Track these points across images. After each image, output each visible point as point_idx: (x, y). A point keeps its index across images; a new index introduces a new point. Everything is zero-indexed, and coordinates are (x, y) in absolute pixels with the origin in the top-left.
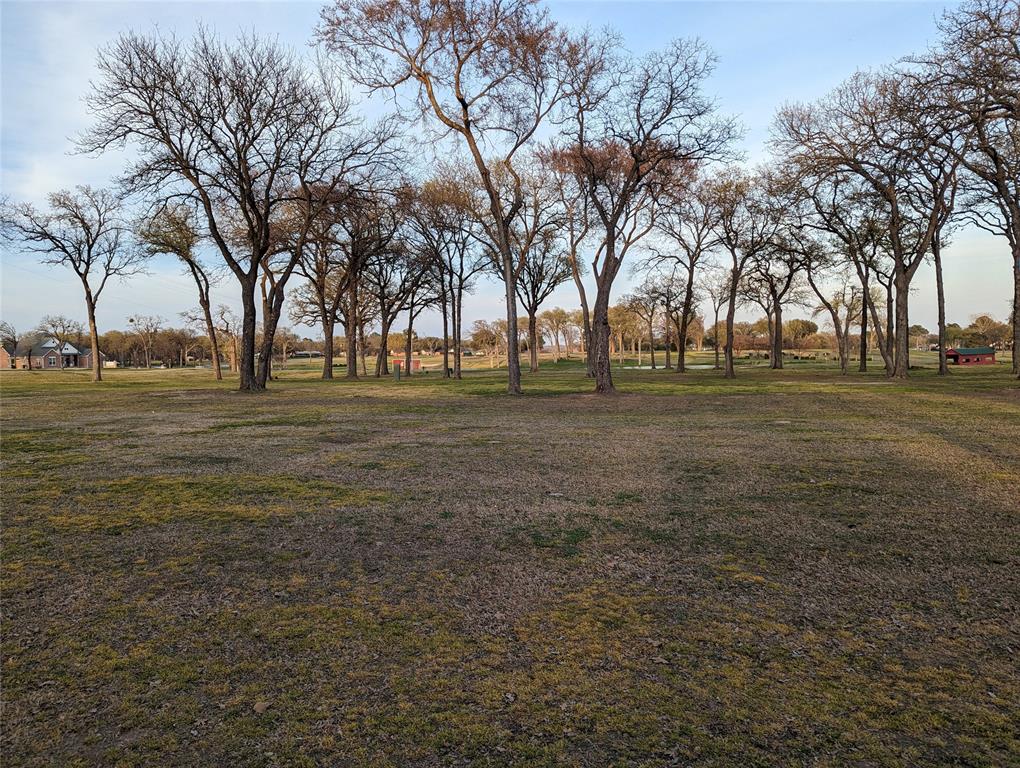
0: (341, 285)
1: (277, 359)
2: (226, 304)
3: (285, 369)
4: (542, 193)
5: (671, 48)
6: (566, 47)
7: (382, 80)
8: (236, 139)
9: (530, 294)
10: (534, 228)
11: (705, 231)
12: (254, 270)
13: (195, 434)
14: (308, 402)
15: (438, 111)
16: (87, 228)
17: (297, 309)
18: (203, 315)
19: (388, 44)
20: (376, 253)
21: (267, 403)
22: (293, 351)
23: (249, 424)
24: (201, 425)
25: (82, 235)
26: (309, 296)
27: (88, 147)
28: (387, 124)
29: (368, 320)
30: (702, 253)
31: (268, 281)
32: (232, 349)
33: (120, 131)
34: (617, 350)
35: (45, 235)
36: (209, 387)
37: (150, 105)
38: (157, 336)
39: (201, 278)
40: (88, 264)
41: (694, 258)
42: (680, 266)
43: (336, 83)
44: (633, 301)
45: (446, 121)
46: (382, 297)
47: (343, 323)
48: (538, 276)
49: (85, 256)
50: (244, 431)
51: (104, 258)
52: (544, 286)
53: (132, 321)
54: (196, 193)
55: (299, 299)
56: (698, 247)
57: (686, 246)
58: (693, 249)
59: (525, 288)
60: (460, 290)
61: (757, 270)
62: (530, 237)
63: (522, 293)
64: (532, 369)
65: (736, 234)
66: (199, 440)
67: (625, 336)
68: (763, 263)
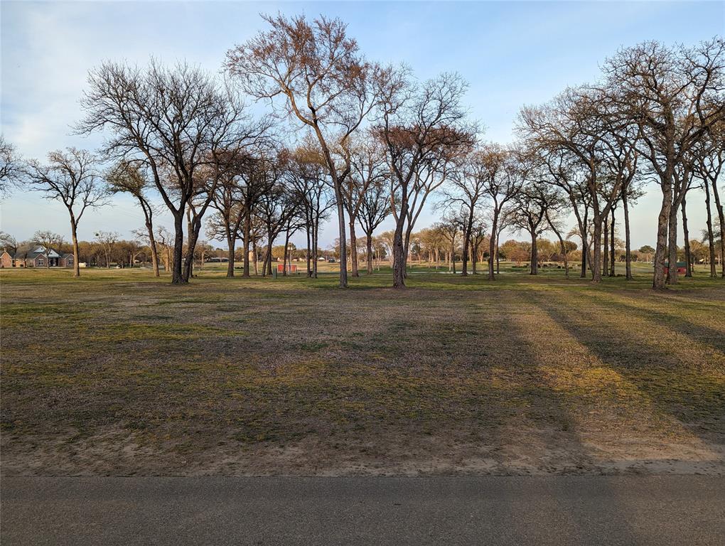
0: (240, 215)
1: (198, 263)
2: (163, 225)
3: (203, 270)
4: (374, 156)
5: (440, 78)
6: (379, 73)
7: (264, 92)
8: (173, 126)
9: (368, 221)
10: (368, 179)
11: (481, 184)
12: (182, 207)
14: (214, 291)
15: (298, 113)
16: (73, 175)
17: (211, 229)
18: (147, 233)
19: (268, 72)
20: (265, 193)
21: (189, 291)
22: (209, 257)
23: (178, 302)
24: (149, 302)
25: (69, 179)
26: (220, 221)
27: (80, 131)
28: (267, 119)
29: (260, 237)
30: (478, 198)
31: (191, 212)
32: (167, 256)
33: (100, 121)
34: (435, 260)
35: (45, 180)
36: (152, 281)
37: (120, 105)
38: (114, 246)
39: (147, 209)
40: (73, 199)
41: (474, 200)
42: (465, 206)
43: (236, 93)
44: (442, 227)
45: (302, 119)
46: (269, 222)
47: (243, 240)
48: (373, 210)
49: (71, 193)
50: (176, 305)
51: (83, 195)
52: (377, 217)
53: (97, 235)
54: (148, 160)
55: (213, 222)
56: (476, 194)
57: (469, 193)
58: (473, 195)
59: (364, 218)
60: (317, 220)
61: (520, 208)
62: (366, 185)
63: (363, 221)
64: (368, 272)
65: (497, 187)
66: (151, 309)
67: (441, 251)
68: (524, 203)
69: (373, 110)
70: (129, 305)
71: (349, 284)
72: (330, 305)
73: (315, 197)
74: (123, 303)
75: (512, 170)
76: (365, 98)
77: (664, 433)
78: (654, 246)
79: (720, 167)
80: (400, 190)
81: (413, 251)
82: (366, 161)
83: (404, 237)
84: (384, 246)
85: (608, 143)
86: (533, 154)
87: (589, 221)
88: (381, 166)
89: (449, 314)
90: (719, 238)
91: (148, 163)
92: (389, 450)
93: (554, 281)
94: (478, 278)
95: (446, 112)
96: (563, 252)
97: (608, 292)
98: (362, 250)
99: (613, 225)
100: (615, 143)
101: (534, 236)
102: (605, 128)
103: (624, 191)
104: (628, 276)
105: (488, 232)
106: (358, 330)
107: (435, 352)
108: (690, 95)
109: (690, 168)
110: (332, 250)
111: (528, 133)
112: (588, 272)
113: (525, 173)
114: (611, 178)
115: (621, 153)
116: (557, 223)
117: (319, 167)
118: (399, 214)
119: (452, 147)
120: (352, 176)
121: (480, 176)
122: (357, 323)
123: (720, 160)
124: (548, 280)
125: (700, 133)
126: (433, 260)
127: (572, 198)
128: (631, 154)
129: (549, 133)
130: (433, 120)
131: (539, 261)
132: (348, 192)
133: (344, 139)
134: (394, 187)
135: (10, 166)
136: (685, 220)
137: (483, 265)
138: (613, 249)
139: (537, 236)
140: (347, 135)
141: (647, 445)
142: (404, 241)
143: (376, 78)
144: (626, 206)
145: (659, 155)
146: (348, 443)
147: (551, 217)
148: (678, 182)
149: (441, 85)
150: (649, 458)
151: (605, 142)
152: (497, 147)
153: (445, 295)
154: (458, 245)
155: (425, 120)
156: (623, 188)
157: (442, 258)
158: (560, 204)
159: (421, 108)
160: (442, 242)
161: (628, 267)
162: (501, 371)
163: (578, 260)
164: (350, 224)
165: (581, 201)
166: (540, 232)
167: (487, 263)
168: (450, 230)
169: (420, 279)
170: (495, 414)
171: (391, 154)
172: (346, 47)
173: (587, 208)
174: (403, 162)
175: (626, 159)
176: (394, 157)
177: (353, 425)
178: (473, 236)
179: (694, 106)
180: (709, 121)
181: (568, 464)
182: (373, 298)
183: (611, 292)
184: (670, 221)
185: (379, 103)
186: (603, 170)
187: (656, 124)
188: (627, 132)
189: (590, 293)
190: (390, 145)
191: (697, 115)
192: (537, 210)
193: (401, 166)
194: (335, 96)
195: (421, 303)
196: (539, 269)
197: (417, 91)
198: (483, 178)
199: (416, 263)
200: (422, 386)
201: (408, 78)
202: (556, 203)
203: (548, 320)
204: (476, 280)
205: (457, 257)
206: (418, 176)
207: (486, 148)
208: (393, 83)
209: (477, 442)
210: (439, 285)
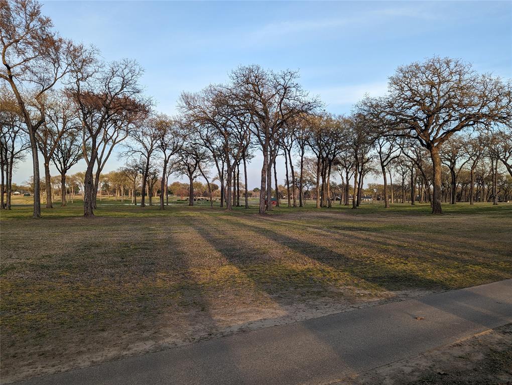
4: (68, 112)
5: (122, 62)
6: (72, 48)
9: (62, 163)
10: (63, 130)
11: (154, 142)
30: (153, 151)
34: (121, 195)
41: (150, 153)
42: (143, 156)
44: (126, 170)
48: (67, 155)
52: (71, 160)
56: (151, 148)
57: (146, 147)
58: (149, 149)
59: (59, 161)
60: (12, 160)
61: (182, 160)
62: (61, 135)
63: (57, 163)
64: (63, 205)
65: (166, 144)
67: (126, 188)
68: (185, 157)
69: (67, 76)
71: (42, 214)
72: (21, 233)
73: (10, 140)
75: (176, 134)
76: (59, 65)
77: (260, 303)
78: (260, 188)
79: (292, 144)
80: (91, 140)
81: (103, 188)
82: (61, 115)
83: (95, 177)
84: (78, 183)
85: (235, 124)
86: (190, 124)
87: (225, 171)
88: (74, 121)
89: (128, 235)
90: (292, 184)
93: (203, 209)
94: (153, 208)
95: (127, 87)
96: (210, 191)
97: (235, 216)
98: (56, 187)
99: (238, 174)
100: (238, 124)
101: (191, 179)
102: (232, 113)
103: (244, 155)
104: (247, 206)
105: (160, 175)
106: (48, 253)
107: (115, 265)
108: (277, 101)
109: (277, 143)
110: (28, 186)
111: (186, 110)
112: (225, 204)
113: (185, 136)
114: (237, 145)
115: (242, 130)
116: (206, 171)
117: (15, 116)
118: (89, 159)
119: (133, 113)
120: (47, 126)
121: (154, 136)
122: (47, 247)
123: (292, 140)
124: (200, 210)
125: (282, 123)
126: (119, 195)
127: (214, 156)
128: (247, 132)
129: (200, 112)
130: (117, 91)
131: (195, 196)
132: (43, 138)
133: (38, 96)
134: (86, 138)
136: (275, 173)
137: (156, 199)
138: (238, 190)
139: (193, 180)
140: (42, 93)
141: (250, 312)
142: (94, 180)
143: (69, 52)
144: (245, 163)
145: (262, 134)
146: (27, 350)
147: (202, 167)
148: (271, 151)
149: (123, 67)
150: (250, 321)
151: (233, 122)
152: (166, 117)
153: (126, 221)
154: (139, 184)
155: (111, 90)
156: (243, 152)
157: (127, 193)
158: (207, 159)
159: (107, 81)
160: (126, 181)
161: (246, 201)
162: (164, 274)
163: (219, 196)
164: (45, 164)
165: (220, 158)
166: (195, 177)
167: (159, 197)
168: (133, 173)
169: (108, 209)
170: (157, 307)
171: (83, 112)
172: (41, 22)
173: (223, 163)
174: (93, 119)
175: (244, 134)
176: (84, 114)
178: (150, 178)
179: (279, 107)
180: (286, 117)
181: (203, 334)
182: (64, 225)
183: (237, 216)
184: (268, 173)
185: (72, 71)
186: (232, 140)
187: (259, 115)
188: (245, 118)
189: (225, 217)
190: (81, 105)
191: (280, 113)
192: (193, 162)
193: (92, 123)
194: (30, 59)
195: (107, 228)
196: (195, 202)
197: (104, 68)
198: (156, 138)
199: (106, 197)
200: (101, 293)
201: (96, 56)
202: (205, 159)
203: (198, 236)
204: (151, 209)
205: (138, 193)
206: (106, 132)
207: (158, 116)
208: (84, 58)
209: (141, 330)
210: (122, 214)
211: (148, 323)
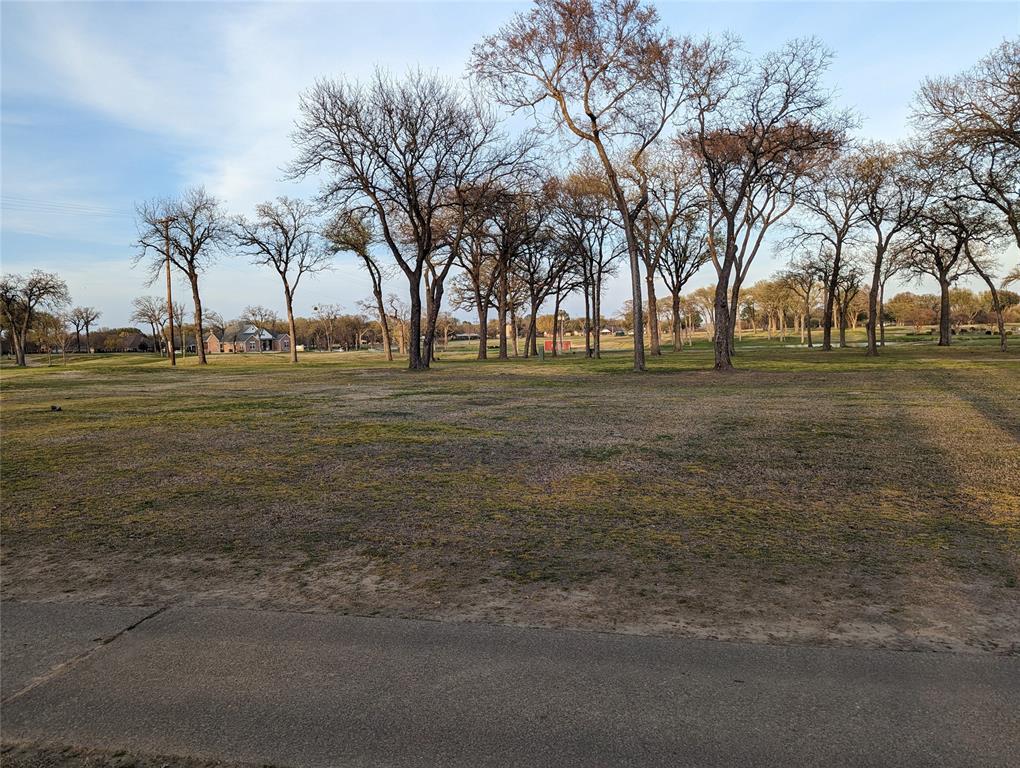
0: (493, 274)
1: (440, 342)
3: (447, 351)
4: (683, 178)
5: (787, 49)
6: (691, 52)
7: (523, 99)
8: (405, 158)
9: (674, 274)
10: (674, 212)
11: (853, 207)
12: (419, 267)
13: (380, 400)
14: (463, 378)
15: (571, 124)
16: (285, 233)
17: (456, 295)
18: (375, 303)
19: (528, 70)
20: (527, 241)
21: (430, 379)
22: (454, 334)
23: (418, 393)
24: (383, 394)
25: (281, 239)
26: (467, 283)
27: (293, 174)
28: (528, 137)
29: (520, 304)
30: (850, 229)
31: (430, 273)
32: (400, 333)
33: (316, 160)
34: (778, 328)
35: (254, 240)
36: (384, 366)
37: (338, 136)
38: (336, 323)
39: (375, 271)
40: (286, 263)
41: (841, 234)
42: (827, 243)
43: (485, 105)
44: (789, 277)
45: (577, 132)
46: (532, 282)
47: (498, 308)
48: (681, 258)
49: (284, 256)
50: (415, 397)
51: (298, 258)
52: (688, 266)
53: (316, 309)
54: (375, 207)
55: (458, 286)
56: (846, 223)
57: (833, 223)
58: (841, 225)
59: (669, 270)
60: (599, 275)
61: (920, 242)
62: (671, 221)
63: (666, 274)
64: (675, 349)
65: (881, 210)
66: (384, 402)
67: (787, 313)
68: (928, 234)
69: (682, 109)
70: (359, 398)
71: (648, 365)
72: (621, 395)
73: (597, 243)
74: (350, 396)
75: (906, 182)
76: (669, 92)
80: (723, 224)
81: (743, 315)
82: (671, 185)
83: (731, 295)
84: (699, 309)
86: (943, 154)
88: (694, 191)
89: (804, 407)
91: (374, 210)
92: (721, 603)
93: (980, 354)
94: (848, 353)
95: (797, 100)
96: (995, 308)
98: (665, 317)
101: (944, 283)
105: (866, 281)
106: (665, 431)
107: (786, 463)
110: (620, 318)
111: (933, 122)
113: (930, 185)
116: (985, 261)
117: (602, 200)
118: (721, 260)
119: (805, 155)
120: (650, 209)
121: (852, 195)
122: (662, 421)
124: (970, 354)
126: (774, 327)
127: (1012, 222)
129: (971, 119)
130: (775, 114)
131: (953, 324)
132: (644, 232)
133: (637, 156)
134: (714, 220)
135: (213, 225)
137: (856, 333)
139: (949, 284)
140: (641, 150)
142: (729, 301)
143: (685, 60)
146: (658, 589)
147: (974, 253)
149: (787, 59)
152: (881, 147)
153: (797, 379)
154: (816, 303)
155: (762, 115)
157: (790, 323)
158: (990, 232)
159: (755, 97)
160: (789, 299)
162: (896, 493)
164: (648, 278)
166: (955, 277)
167: (864, 330)
168: (803, 281)
169: (757, 356)
170: (890, 558)
171: (709, 172)
172: (640, 19)
174: (727, 183)
176: (713, 176)
177: (665, 564)
178: (841, 289)
182: (685, 385)
185: (691, 97)
190: (708, 159)
192: (949, 243)
193: (724, 189)
194: (624, 93)
195: (760, 391)
196: (953, 337)
197: (750, 73)
198: (857, 198)
199: (749, 333)
200: (767, 513)
201: (735, 55)
202: (984, 230)
203: (972, 415)
204: (848, 355)
205: (813, 322)
206: (751, 203)
207: (863, 150)
208: (712, 63)
209: (861, 598)
210: (786, 364)
211: (875, 588)
